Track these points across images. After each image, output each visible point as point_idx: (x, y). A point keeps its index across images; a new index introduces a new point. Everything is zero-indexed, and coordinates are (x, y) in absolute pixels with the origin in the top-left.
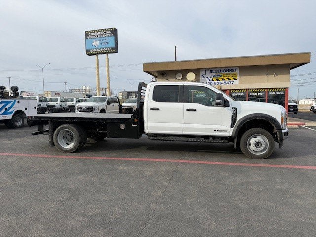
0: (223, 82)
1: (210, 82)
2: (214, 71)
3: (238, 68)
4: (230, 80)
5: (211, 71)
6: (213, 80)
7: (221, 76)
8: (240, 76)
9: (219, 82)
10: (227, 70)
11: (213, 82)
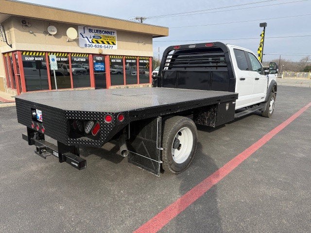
0: (103, 45)
1: (90, 44)
2: (93, 31)
3: (115, 31)
4: (109, 44)
5: (90, 31)
6: (93, 42)
7: (101, 38)
8: (118, 41)
9: (100, 44)
10: (106, 32)
11: (94, 44)
